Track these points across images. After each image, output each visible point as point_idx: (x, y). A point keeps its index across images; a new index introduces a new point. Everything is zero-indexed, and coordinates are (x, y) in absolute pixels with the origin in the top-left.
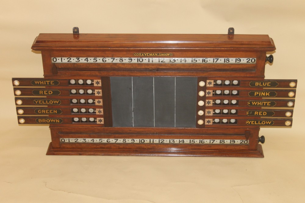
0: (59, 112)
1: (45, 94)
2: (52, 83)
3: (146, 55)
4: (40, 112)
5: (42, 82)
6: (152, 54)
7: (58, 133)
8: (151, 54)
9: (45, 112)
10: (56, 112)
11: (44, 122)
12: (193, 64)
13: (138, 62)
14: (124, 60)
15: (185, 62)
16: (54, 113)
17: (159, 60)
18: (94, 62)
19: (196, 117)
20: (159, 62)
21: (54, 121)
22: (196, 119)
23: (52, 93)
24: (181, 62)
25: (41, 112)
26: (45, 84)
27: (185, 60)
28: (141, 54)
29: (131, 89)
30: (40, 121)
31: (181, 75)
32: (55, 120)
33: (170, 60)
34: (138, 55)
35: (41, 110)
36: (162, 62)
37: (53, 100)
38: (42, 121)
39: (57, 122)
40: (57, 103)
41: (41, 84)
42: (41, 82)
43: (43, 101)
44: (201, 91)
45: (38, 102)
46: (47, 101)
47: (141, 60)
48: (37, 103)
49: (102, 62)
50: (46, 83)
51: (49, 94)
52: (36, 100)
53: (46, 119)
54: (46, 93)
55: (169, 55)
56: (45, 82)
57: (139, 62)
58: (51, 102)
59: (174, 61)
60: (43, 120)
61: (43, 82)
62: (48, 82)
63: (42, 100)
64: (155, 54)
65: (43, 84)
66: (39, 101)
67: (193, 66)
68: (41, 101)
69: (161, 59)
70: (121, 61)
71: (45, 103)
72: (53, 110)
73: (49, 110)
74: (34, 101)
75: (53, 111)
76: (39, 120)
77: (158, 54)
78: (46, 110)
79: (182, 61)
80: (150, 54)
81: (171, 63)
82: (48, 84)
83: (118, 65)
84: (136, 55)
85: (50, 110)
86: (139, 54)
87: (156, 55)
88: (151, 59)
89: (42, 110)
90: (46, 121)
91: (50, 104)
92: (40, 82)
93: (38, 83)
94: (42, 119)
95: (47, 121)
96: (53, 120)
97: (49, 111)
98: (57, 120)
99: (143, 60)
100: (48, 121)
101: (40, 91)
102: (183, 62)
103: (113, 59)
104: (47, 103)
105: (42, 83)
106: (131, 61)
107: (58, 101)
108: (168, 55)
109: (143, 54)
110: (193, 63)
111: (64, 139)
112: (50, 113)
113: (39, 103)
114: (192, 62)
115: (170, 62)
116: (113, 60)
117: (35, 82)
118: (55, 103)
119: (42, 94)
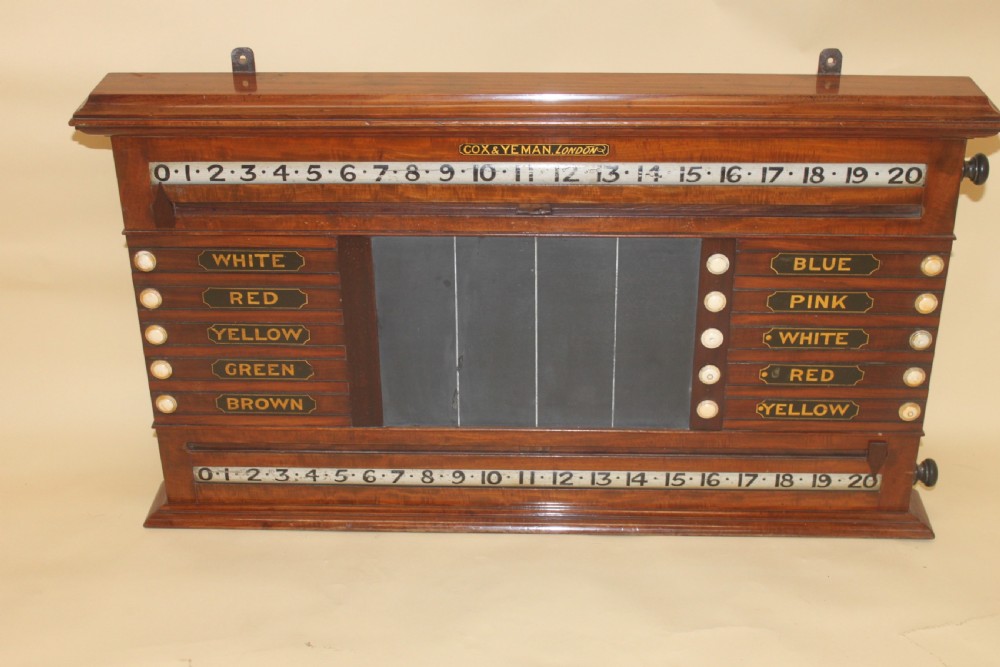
0: (302, 369)
1: (250, 302)
2: (277, 263)
3: (509, 151)
4: (231, 370)
5: (239, 257)
6: (532, 148)
7: (184, 447)
8: (526, 147)
9: (252, 371)
10: (292, 372)
11: (247, 407)
12: (687, 187)
13: (476, 179)
14: (422, 174)
15: (656, 180)
16: (284, 374)
17: (557, 174)
18: (308, 179)
19: (690, 389)
20: (557, 179)
21: (284, 406)
22: (690, 396)
23: (276, 298)
24: (640, 179)
25: (235, 370)
26: (251, 265)
27: (656, 175)
28: (490, 149)
29: (449, 284)
30: (233, 406)
31: (638, 228)
32: (287, 401)
33: (599, 174)
34: (476, 149)
35: (238, 363)
36: (566, 179)
37: (280, 329)
38: (240, 403)
39: (293, 408)
40: (296, 336)
41: (236, 265)
42: (235, 256)
43: (243, 331)
44: (713, 293)
45: (225, 335)
46: (257, 331)
47: (488, 175)
48: (220, 338)
49: (339, 180)
50: (256, 261)
51: (266, 303)
52: (219, 328)
53: (254, 399)
54: (256, 298)
55: (597, 153)
56: (250, 256)
57: (480, 180)
58: (274, 334)
59: (614, 177)
60: (243, 400)
61: (243, 256)
62: (262, 256)
63: (240, 328)
64: (541, 148)
65: (244, 265)
66: (230, 330)
67: (686, 194)
68: (237, 330)
69: (565, 169)
70: (412, 176)
71: (252, 339)
72: (280, 364)
73: (266, 363)
74: (212, 332)
75: (278, 370)
76: (229, 400)
77: (554, 149)
78: (256, 366)
79: (644, 176)
80: (523, 147)
81: (602, 182)
82: (262, 265)
83: (400, 190)
84: (468, 149)
85: (269, 366)
86: (482, 149)
87: (546, 153)
88: (524, 166)
89: (241, 366)
90: (253, 405)
91: (269, 341)
92: (232, 258)
93: (227, 263)
94: (239, 398)
95: (257, 405)
96: (279, 401)
97: (264, 370)
98: (293, 401)
99: (494, 174)
100: (262, 404)
101: (232, 294)
102: (648, 180)
103: (381, 170)
104: (258, 339)
105: (240, 264)
106: (448, 176)
107: (300, 331)
108: (593, 151)
109: (495, 148)
110: (685, 183)
111: (208, 470)
112: (270, 373)
113: (230, 338)
114: (682, 180)
115: (599, 180)
116: (382, 173)
117: (214, 256)
118: (287, 336)
119: (241, 303)
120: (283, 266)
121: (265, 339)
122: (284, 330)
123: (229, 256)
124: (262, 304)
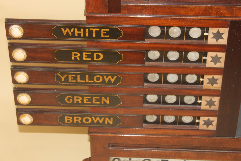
0: (114, 101)
1: (84, 59)
2: (104, 34)
4: (69, 100)
5: (79, 30)
7: (106, 146)
9: (82, 101)
10: (108, 102)
11: (77, 122)
16: (103, 103)
21: (101, 121)
23: (102, 56)
25: (71, 100)
26: (87, 35)
30: (68, 121)
32: (103, 119)
35: (73, 96)
37: (102, 76)
38: (73, 120)
39: (106, 123)
40: (113, 80)
41: (76, 35)
42: (76, 30)
43: (79, 76)
45: (67, 78)
46: (87, 76)
48: (63, 80)
50: (91, 33)
51: (95, 59)
52: (63, 74)
53: (82, 117)
54: (89, 56)
56: (87, 30)
58: (98, 79)
60: (75, 118)
61: (82, 30)
62: (94, 30)
63: (76, 74)
65: (82, 35)
66: (70, 76)
68: (74, 76)
71: (84, 81)
72: (101, 97)
73: (92, 96)
74: (57, 76)
75: (99, 100)
76: (66, 117)
78: (85, 98)
82: (94, 36)
85: (94, 98)
89: (75, 97)
90: (81, 121)
91: (95, 83)
92: (74, 31)
93: (70, 34)
94: (73, 117)
95: (84, 121)
96: (98, 118)
97: (90, 100)
98: (107, 119)
100: (87, 120)
101: (73, 53)
104: (87, 81)
105: (79, 34)
107: (115, 77)
111: (119, 159)
112: (94, 102)
113: (70, 80)
117: (63, 29)
118: (107, 80)
119: (78, 59)
120: (108, 36)
121: (93, 82)
122: (105, 76)
123: (73, 29)
124: (93, 60)
